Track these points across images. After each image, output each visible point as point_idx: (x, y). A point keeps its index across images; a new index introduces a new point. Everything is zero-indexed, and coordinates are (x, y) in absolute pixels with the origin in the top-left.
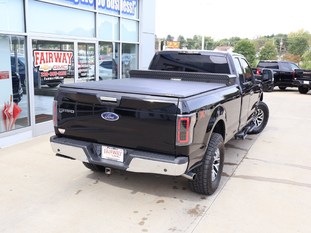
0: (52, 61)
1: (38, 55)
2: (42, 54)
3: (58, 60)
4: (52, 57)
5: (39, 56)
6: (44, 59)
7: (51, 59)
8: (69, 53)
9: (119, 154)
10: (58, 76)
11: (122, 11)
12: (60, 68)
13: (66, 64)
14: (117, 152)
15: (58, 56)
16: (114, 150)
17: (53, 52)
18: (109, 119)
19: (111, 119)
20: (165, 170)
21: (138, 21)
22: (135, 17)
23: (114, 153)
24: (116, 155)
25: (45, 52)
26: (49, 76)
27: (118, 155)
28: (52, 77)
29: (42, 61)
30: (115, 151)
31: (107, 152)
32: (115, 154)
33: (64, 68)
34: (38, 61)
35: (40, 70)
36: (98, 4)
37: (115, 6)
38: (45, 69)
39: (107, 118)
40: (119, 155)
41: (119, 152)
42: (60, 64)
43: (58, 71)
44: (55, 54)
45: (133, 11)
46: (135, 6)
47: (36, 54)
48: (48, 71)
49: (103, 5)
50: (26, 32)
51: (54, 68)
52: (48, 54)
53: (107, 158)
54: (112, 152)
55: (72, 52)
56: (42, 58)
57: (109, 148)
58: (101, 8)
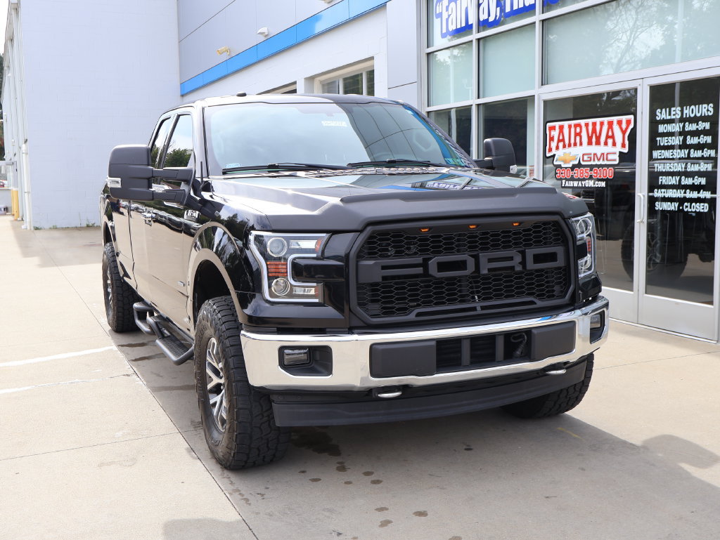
1: (553, 133)
8: (624, 119)
10: (591, 178)
12: (599, 160)
13: (613, 150)
15: (594, 130)
17: (583, 122)
25: (566, 124)
26: (572, 179)
28: (579, 180)
29: (561, 145)
33: (607, 160)
34: (554, 145)
35: (555, 163)
38: (565, 162)
42: (599, 150)
43: (591, 167)
44: (587, 125)
47: (551, 129)
48: (571, 166)
51: (583, 160)
55: (631, 117)
56: (561, 137)
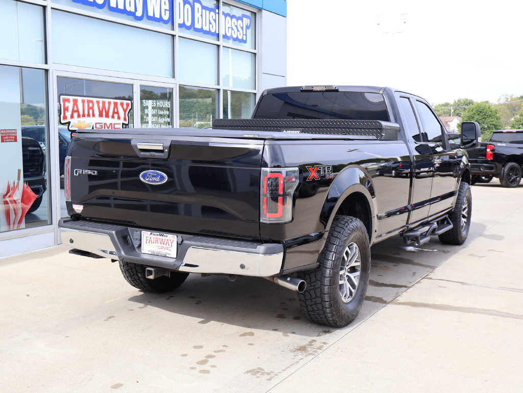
0: (94, 115)
1: (67, 104)
2: (75, 102)
3: (104, 113)
4: (92, 108)
5: (70, 105)
6: (78, 111)
7: (91, 112)
8: (125, 102)
9: (170, 244)
11: (223, 35)
12: (108, 128)
13: (118, 121)
14: (166, 240)
15: (104, 107)
16: (161, 237)
17: (95, 100)
18: (152, 182)
19: (155, 181)
20: (242, 267)
21: (255, 54)
22: (248, 47)
23: (161, 243)
24: (165, 246)
25: (80, 99)
27: (167, 246)
29: (75, 115)
30: (162, 239)
31: (150, 242)
32: (164, 244)
33: (114, 128)
34: (68, 114)
35: (70, 129)
36: (178, 20)
37: (211, 25)
39: (149, 181)
40: (170, 246)
41: (169, 241)
42: (109, 121)
44: (98, 102)
45: (245, 37)
46: (248, 27)
47: (65, 100)
49: (188, 24)
50: (46, 63)
51: (96, 128)
52: (86, 102)
53: (150, 253)
54: (159, 241)
55: (129, 102)
56: (75, 109)
57: (154, 235)
58: (183, 29)
